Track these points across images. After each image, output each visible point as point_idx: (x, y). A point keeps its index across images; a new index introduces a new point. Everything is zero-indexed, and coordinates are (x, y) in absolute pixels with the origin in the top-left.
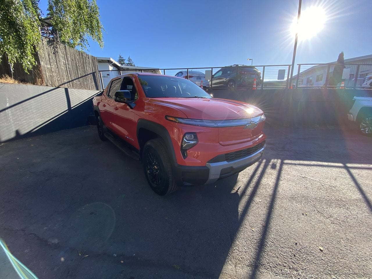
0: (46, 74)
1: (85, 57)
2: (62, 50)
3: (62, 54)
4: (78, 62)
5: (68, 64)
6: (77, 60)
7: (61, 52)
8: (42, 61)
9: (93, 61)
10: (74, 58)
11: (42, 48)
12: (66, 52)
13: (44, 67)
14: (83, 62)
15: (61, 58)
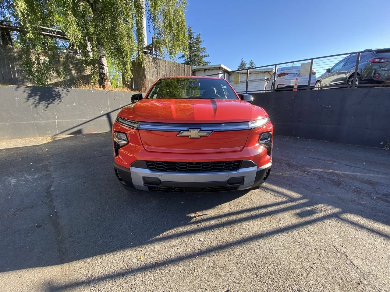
0: (149, 84)
1: (181, 68)
2: (163, 64)
3: (163, 67)
4: (175, 73)
5: (166, 75)
6: (174, 71)
7: (162, 66)
8: (147, 74)
9: (188, 70)
10: (171, 69)
11: (148, 65)
12: (166, 66)
13: (148, 78)
14: (179, 72)
15: (161, 71)
